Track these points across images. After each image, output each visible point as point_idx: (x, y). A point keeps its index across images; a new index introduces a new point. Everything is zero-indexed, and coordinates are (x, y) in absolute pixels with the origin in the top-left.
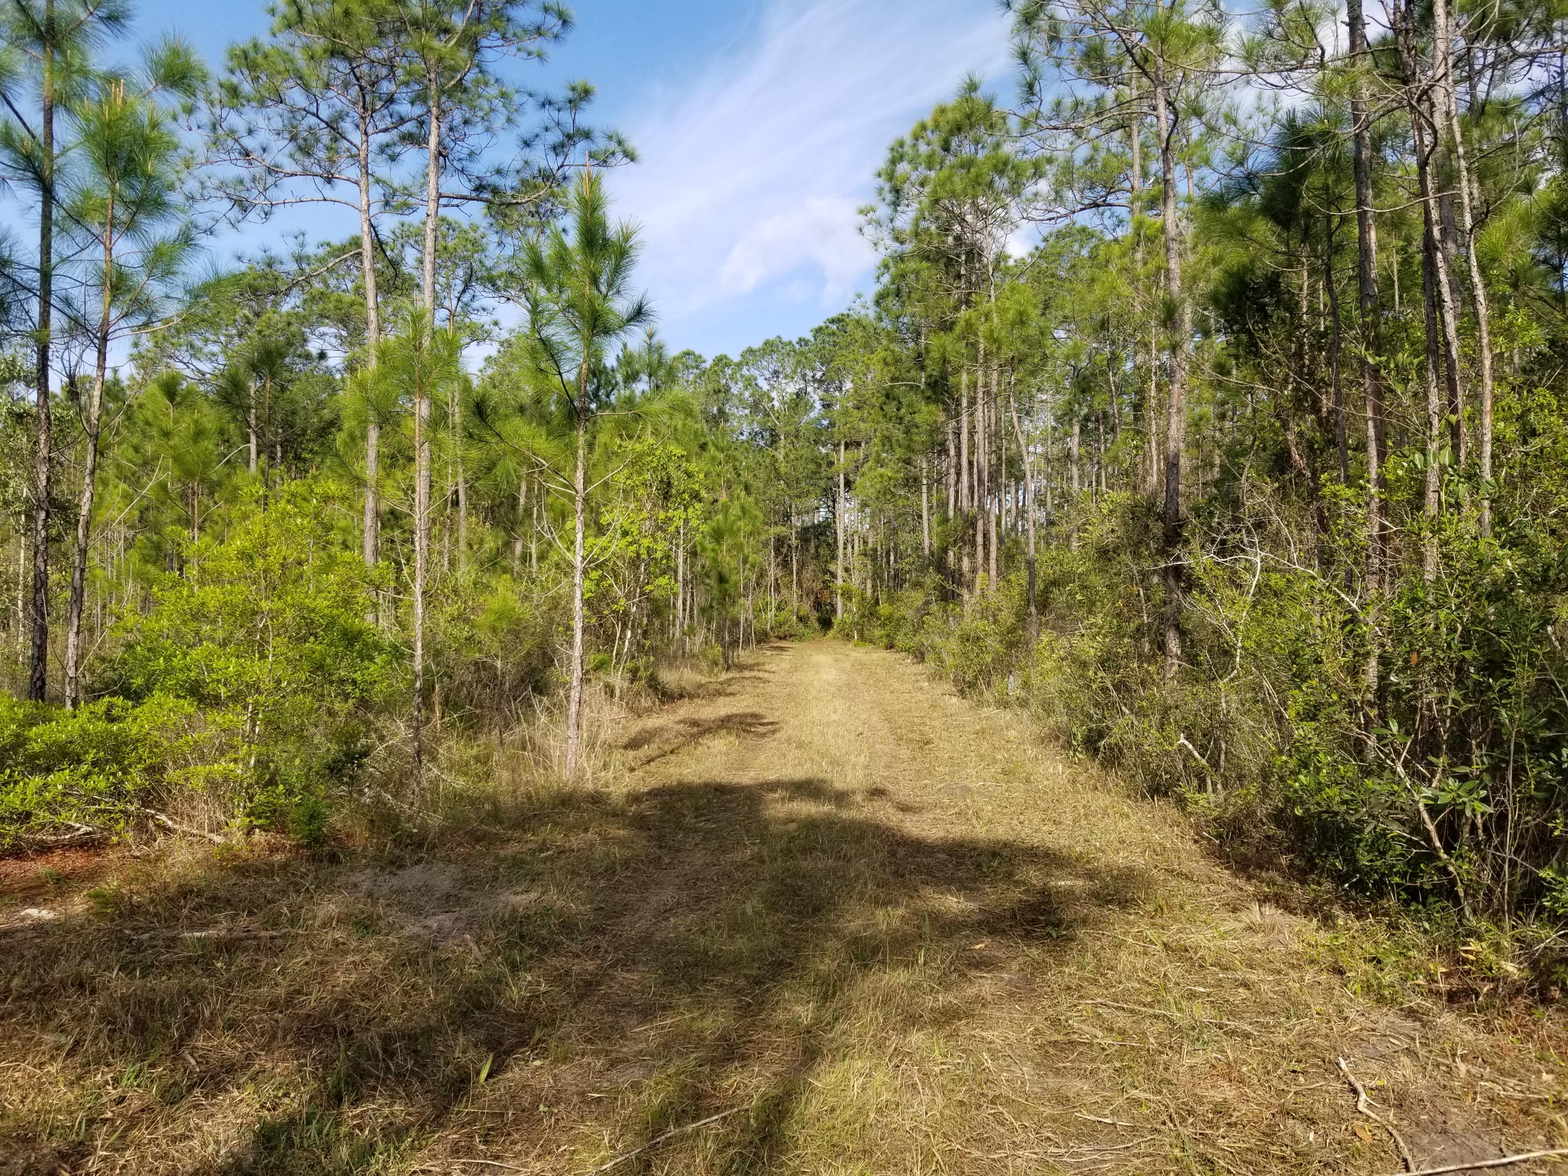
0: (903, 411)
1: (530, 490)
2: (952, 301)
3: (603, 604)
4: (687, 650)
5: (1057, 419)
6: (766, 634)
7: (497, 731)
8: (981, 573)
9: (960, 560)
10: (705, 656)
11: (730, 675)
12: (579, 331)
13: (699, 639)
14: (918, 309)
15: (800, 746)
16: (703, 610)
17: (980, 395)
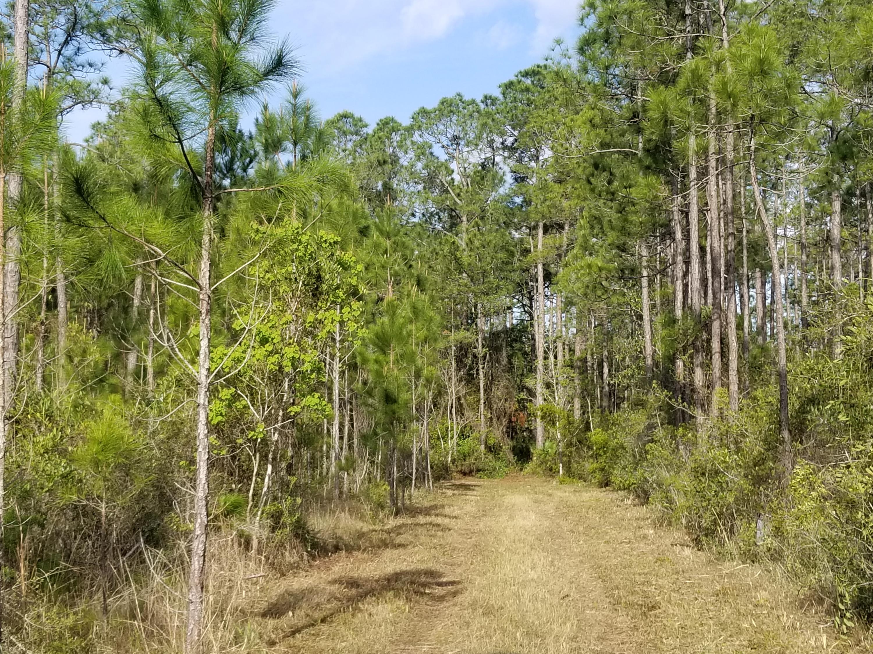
0: (616, 184)
1: (146, 287)
2: (675, 48)
3: (237, 431)
4: (345, 488)
5: (813, 193)
6: (446, 468)
7: (100, 594)
8: (718, 388)
9: (692, 371)
10: (368, 497)
11: (400, 521)
12: (203, 87)
13: (360, 475)
14: (633, 57)
15: (488, 612)
16: (364, 438)
17: (713, 163)
